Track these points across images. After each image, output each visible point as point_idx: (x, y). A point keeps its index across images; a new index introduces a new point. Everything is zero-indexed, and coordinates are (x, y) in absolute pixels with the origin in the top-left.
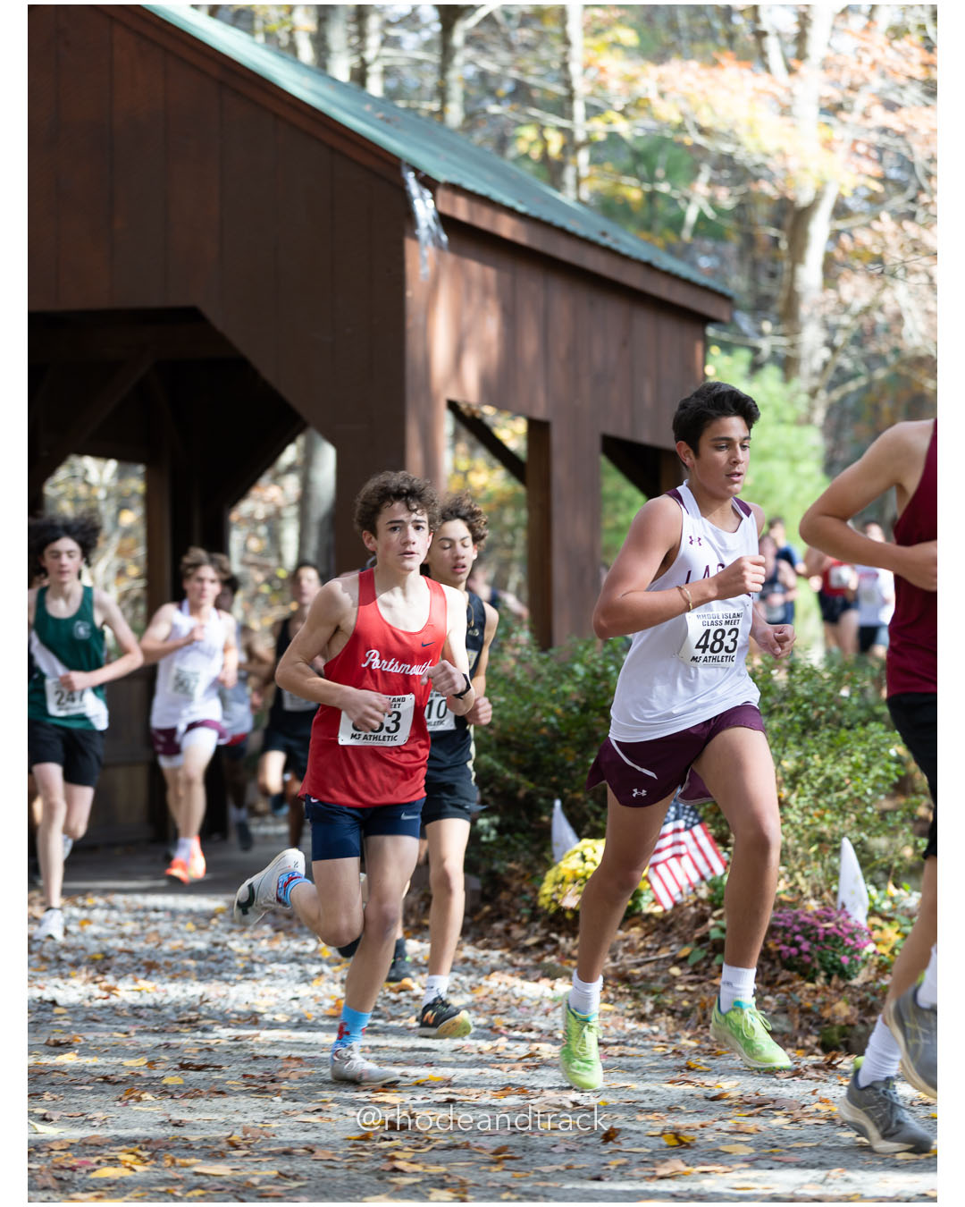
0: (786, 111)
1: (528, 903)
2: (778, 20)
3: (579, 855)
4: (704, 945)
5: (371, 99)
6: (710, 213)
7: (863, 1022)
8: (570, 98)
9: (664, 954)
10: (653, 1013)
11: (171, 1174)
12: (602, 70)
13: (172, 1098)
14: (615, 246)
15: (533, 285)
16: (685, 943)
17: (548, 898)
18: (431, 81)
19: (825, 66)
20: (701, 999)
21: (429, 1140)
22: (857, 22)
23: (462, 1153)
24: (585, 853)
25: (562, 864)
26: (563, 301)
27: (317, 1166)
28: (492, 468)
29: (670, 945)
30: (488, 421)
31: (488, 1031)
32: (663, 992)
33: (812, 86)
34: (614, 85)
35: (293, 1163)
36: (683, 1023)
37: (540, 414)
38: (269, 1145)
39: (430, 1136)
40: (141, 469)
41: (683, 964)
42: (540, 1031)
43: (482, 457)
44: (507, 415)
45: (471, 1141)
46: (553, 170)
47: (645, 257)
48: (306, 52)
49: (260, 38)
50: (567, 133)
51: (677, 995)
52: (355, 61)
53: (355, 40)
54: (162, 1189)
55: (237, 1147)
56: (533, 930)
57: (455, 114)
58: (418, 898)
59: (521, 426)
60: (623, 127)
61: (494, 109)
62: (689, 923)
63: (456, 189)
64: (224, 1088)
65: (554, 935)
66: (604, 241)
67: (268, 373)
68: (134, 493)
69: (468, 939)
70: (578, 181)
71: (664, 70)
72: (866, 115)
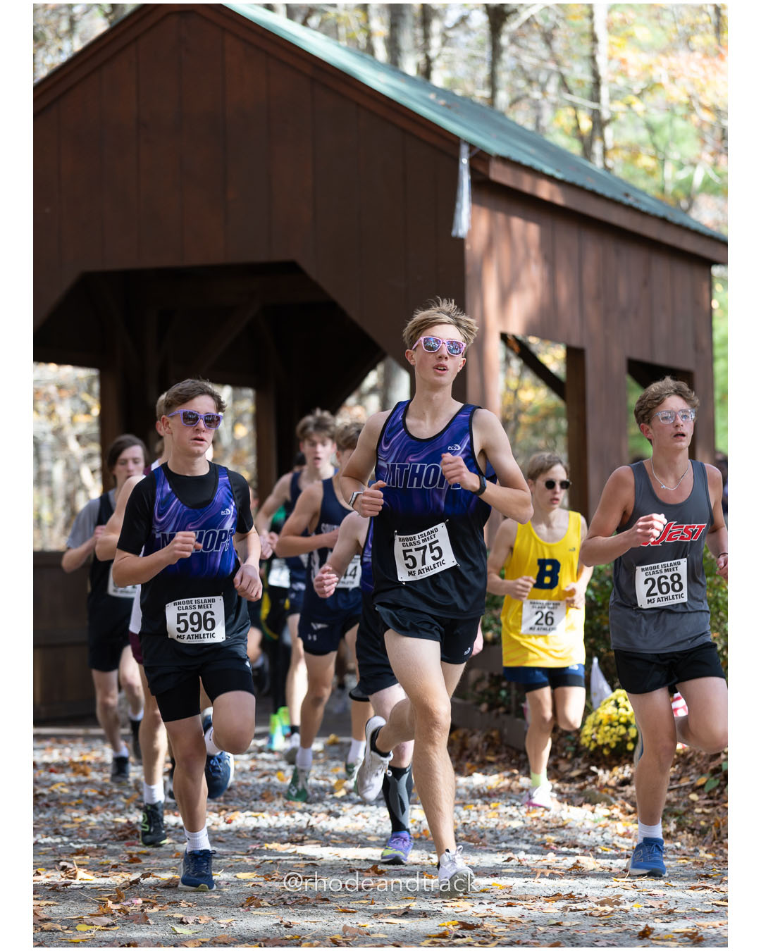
1: (572, 742)
3: (613, 702)
4: (718, 775)
5: (435, 89)
6: (713, 175)
8: (597, 83)
9: (685, 782)
10: (676, 831)
12: (623, 61)
13: (285, 904)
14: (636, 205)
15: (568, 237)
16: (702, 773)
17: (589, 738)
18: (483, 73)
20: (716, 819)
21: (495, 937)
24: (619, 701)
25: (599, 710)
26: (593, 250)
28: (536, 386)
29: (689, 776)
30: (533, 349)
31: (540, 848)
32: (685, 813)
34: (632, 73)
36: (701, 839)
37: (575, 343)
39: (495, 934)
40: (250, 392)
41: (701, 791)
42: (584, 847)
43: (529, 378)
44: (548, 343)
46: (586, 142)
47: (661, 212)
48: (381, 53)
49: (344, 43)
50: (595, 113)
51: (696, 816)
52: (421, 58)
53: (420, 42)
56: (576, 765)
57: (504, 98)
58: (482, 738)
59: (560, 352)
60: (640, 107)
62: (705, 758)
63: (504, 161)
65: (594, 769)
66: (627, 201)
67: (353, 314)
68: (245, 412)
69: (523, 772)
70: (605, 151)
71: (673, 60)
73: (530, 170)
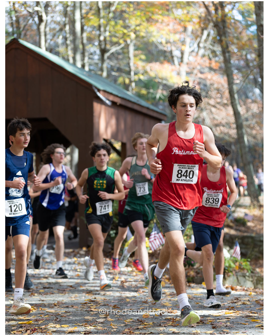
0: (179, 74)
2: (177, 53)
5: (86, 71)
6: (162, 97)
7: (197, 276)
8: (130, 71)
9: (152, 261)
11: (41, 312)
12: (137, 65)
13: (42, 295)
15: (122, 112)
19: (187, 64)
22: (194, 54)
23: (106, 307)
26: (129, 117)
27: (74, 310)
30: (112, 143)
33: (184, 69)
34: (140, 68)
35: (69, 309)
37: (125, 141)
38: (63, 305)
44: (117, 141)
45: (109, 304)
46: (127, 87)
47: (147, 106)
48: (71, 61)
49: (61, 57)
50: (130, 79)
52: (82, 63)
53: (82, 58)
54: (39, 315)
55: (56, 306)
57: (105, 74)
59: (120, 144)
60: (142, 77)
61: (114, 73)
63: (105, 91)
64: (53, 292)
66: (138, 103)
67: (63, 132)
70: (133, 89)
71: (151, 65)
72: (196, 75)
73: (111, 94)
